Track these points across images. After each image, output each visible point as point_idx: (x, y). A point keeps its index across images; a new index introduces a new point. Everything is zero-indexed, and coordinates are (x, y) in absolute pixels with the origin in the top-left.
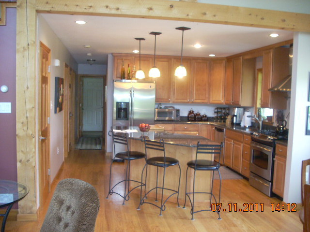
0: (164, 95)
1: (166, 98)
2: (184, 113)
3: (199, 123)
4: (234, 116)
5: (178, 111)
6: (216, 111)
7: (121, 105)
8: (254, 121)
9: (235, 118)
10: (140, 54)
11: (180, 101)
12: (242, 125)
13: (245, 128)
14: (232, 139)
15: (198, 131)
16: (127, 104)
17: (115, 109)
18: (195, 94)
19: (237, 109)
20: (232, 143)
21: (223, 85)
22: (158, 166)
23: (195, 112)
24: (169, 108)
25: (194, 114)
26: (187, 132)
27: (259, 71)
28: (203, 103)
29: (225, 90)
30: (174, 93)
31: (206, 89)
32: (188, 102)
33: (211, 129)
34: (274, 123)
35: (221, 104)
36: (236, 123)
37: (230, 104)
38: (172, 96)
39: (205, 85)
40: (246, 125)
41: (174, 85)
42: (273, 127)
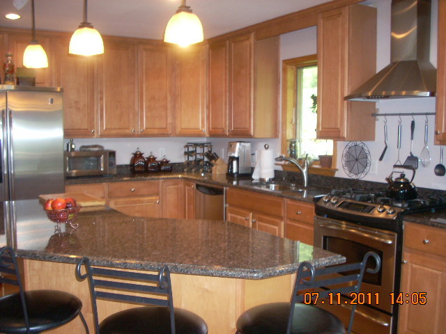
0: (80, 122)
1: (85, 127)
2: (124, 159)
4: (232, 159)
5: (112, 154)
6: (186, 150)
8: (280, 168)
9: (235, 163)
12: (255, 176)
14: (251, 210)
15: (157, 194)
18: (146, 117)
19: (238, 144)
20: (250, 218)
21: (203, 98)
23: (146, 155)
24: (91, 149)
25: (143, 158)
26: (136, 199)
27: (287, 64)
28: (163, 134)
29: (208, 107)
30: (102, 116)
31: (166, 107)
32: (132, 136)
33: (185, 188)
34: (337, 170)
35: (200, 135)
36: (237, 173)
37: (223, 136)
38: (97, 123)
39: (166, 98)
40: (263, 177)
41: (101, 99)
42: (339, 179)
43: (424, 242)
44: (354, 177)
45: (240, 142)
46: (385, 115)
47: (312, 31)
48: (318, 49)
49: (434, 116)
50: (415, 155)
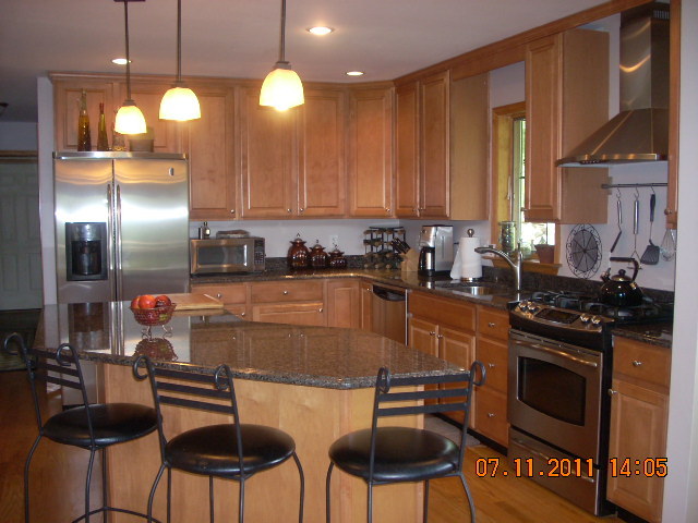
0: (215, 198)
1: (223, 206)
2: (277, 249)
3: (324, 275)
4: (426, 249)
5: (260, 243)
6: (368, 237)
7: (81, 233)
8: (489, 263)
9: (429, 255)
10: (128, 74)
11: (264, 212)
12: (455, 275)
13: (464, 284)
14: (437, 322)
15: (321, 299)
16: (100, 229)
17: (62, 246)
18: (308, 191)
19: (433, 229)
20: (436, 332)
21: (387, 163)
22: (211, 475)
23: (309, 245)
24: (231, 236)
25: (305, 249)
26: (291, 305)
27: (498, 113)
28: (332, 216)
29: (394, 177)
30: (245, 191)
31: (338, 176)
32: (288, 217)
33: (360, 291)
34: (560, 265)
35: (384, 217)
36: (433, 270)
37: (414, 217)
38: (239, 200)
39: (337, 163)
40: (465, 276)
41: (245, 167)
42: (562, 278)
43: (634, 364)
44: (582, 276)
45: (436, 226)
46: (619, 186)
47: (517, 69)
48: (527, 94)
49: (665, 188)
50: (655, 244)
